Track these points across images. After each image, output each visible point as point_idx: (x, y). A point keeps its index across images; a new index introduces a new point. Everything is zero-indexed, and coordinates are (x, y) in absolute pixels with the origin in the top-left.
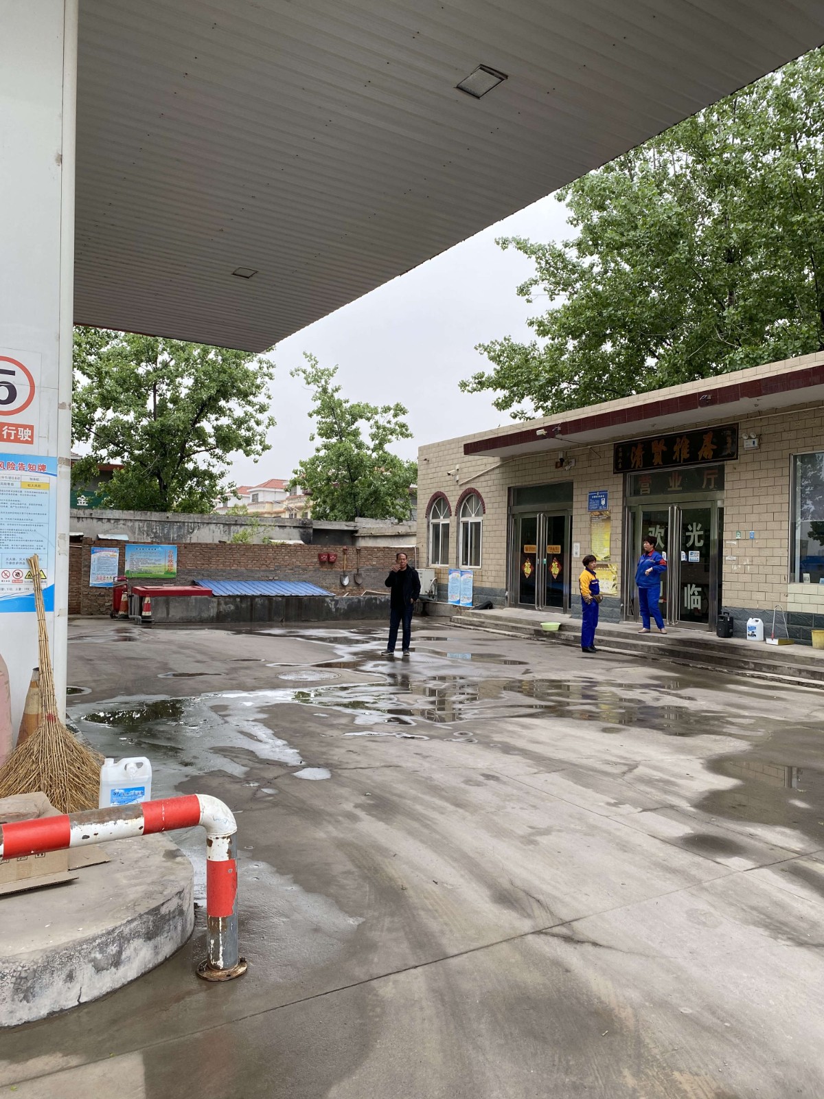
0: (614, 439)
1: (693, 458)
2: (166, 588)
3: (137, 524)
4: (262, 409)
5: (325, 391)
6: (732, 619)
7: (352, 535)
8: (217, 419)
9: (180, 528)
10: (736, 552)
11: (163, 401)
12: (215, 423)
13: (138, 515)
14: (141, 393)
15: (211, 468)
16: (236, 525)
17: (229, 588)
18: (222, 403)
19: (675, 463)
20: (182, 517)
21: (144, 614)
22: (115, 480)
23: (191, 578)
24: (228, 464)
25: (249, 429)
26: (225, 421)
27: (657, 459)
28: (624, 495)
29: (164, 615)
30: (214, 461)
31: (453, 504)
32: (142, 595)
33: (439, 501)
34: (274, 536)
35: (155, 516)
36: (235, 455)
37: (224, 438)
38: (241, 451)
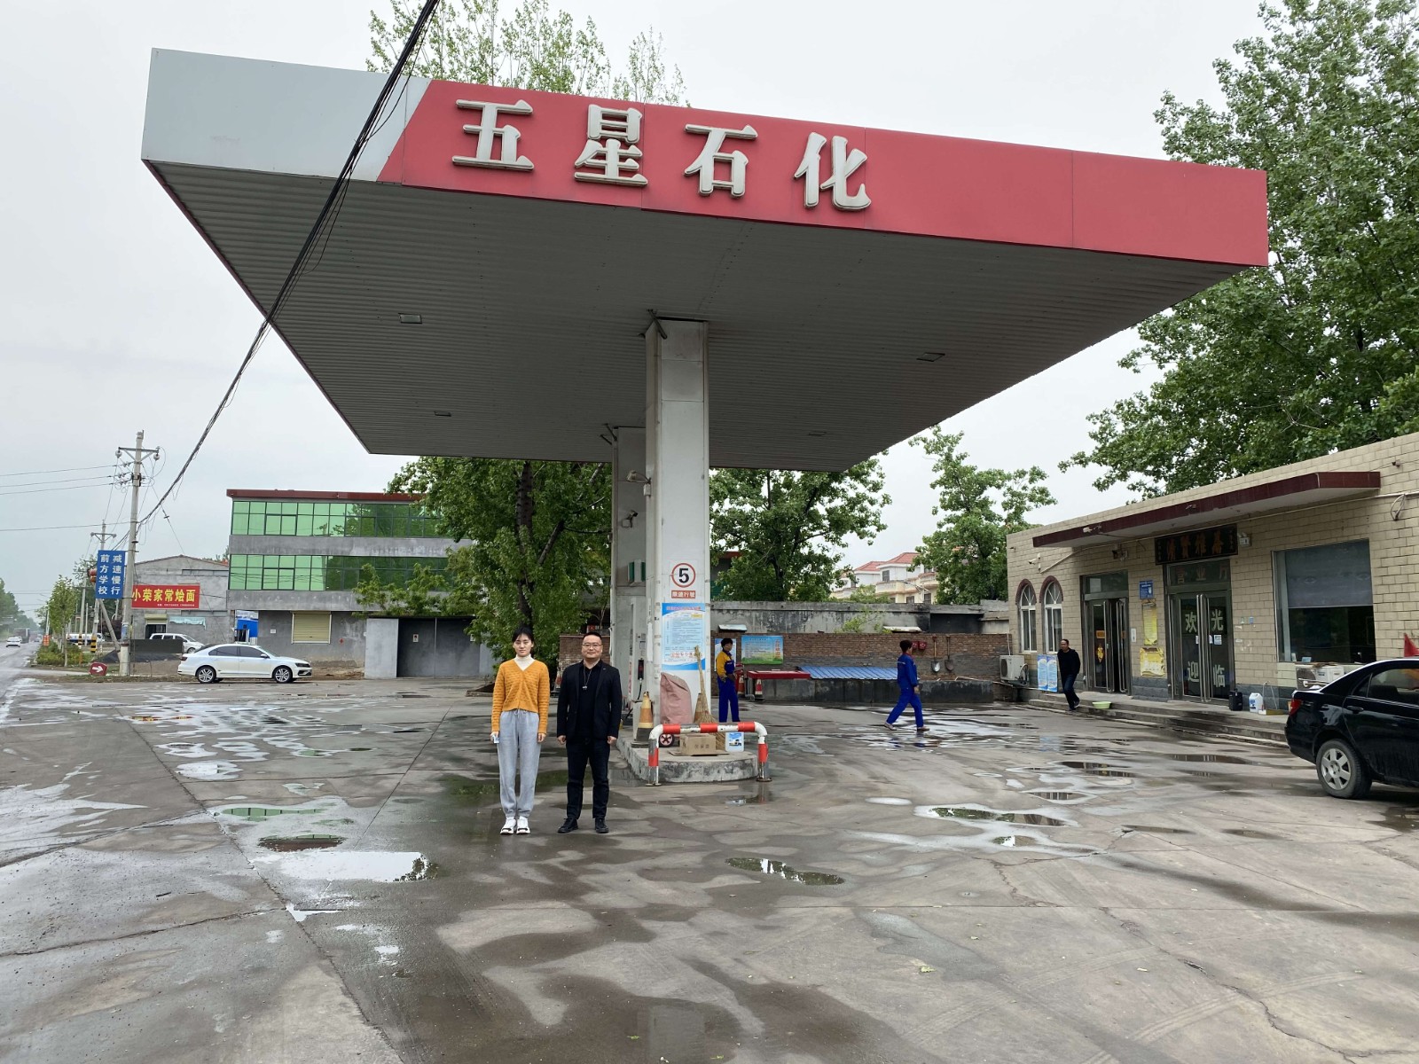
0: (1154, 533)
1: (1209, 554)
2: (774, 672)
3: (754, 613)
4: (876, 488)
5: (948, 457)
6: (1240, 694)
7: (978, 620)
8: (830, 501)
9: (794, 616)
10: (1243, 635)
11: (777, 486)
12: (828, 506)
13: (755, 605)
14: (756, 481)
15: (826, 553)
16: (849, 612)
17: (826, 672)
18: (835, 485)
19: (1197, 557)
20: (796, 606)
21: (757, 693)
22: (733, 570)
23: (795, 664)
24: (844, 546)
25: (862, 510)
26: (838, 502)
27: (1185, 553)
28: (1165, 585)
29: (772, 695)
30: (829, 544)
31: (1038, 591)
32: (755, 677)
33: (1025, 586)
34: (889, 623)
35: (771, 606)
36: (849, 537)
37: (837, 522)
38: (854, 533)
